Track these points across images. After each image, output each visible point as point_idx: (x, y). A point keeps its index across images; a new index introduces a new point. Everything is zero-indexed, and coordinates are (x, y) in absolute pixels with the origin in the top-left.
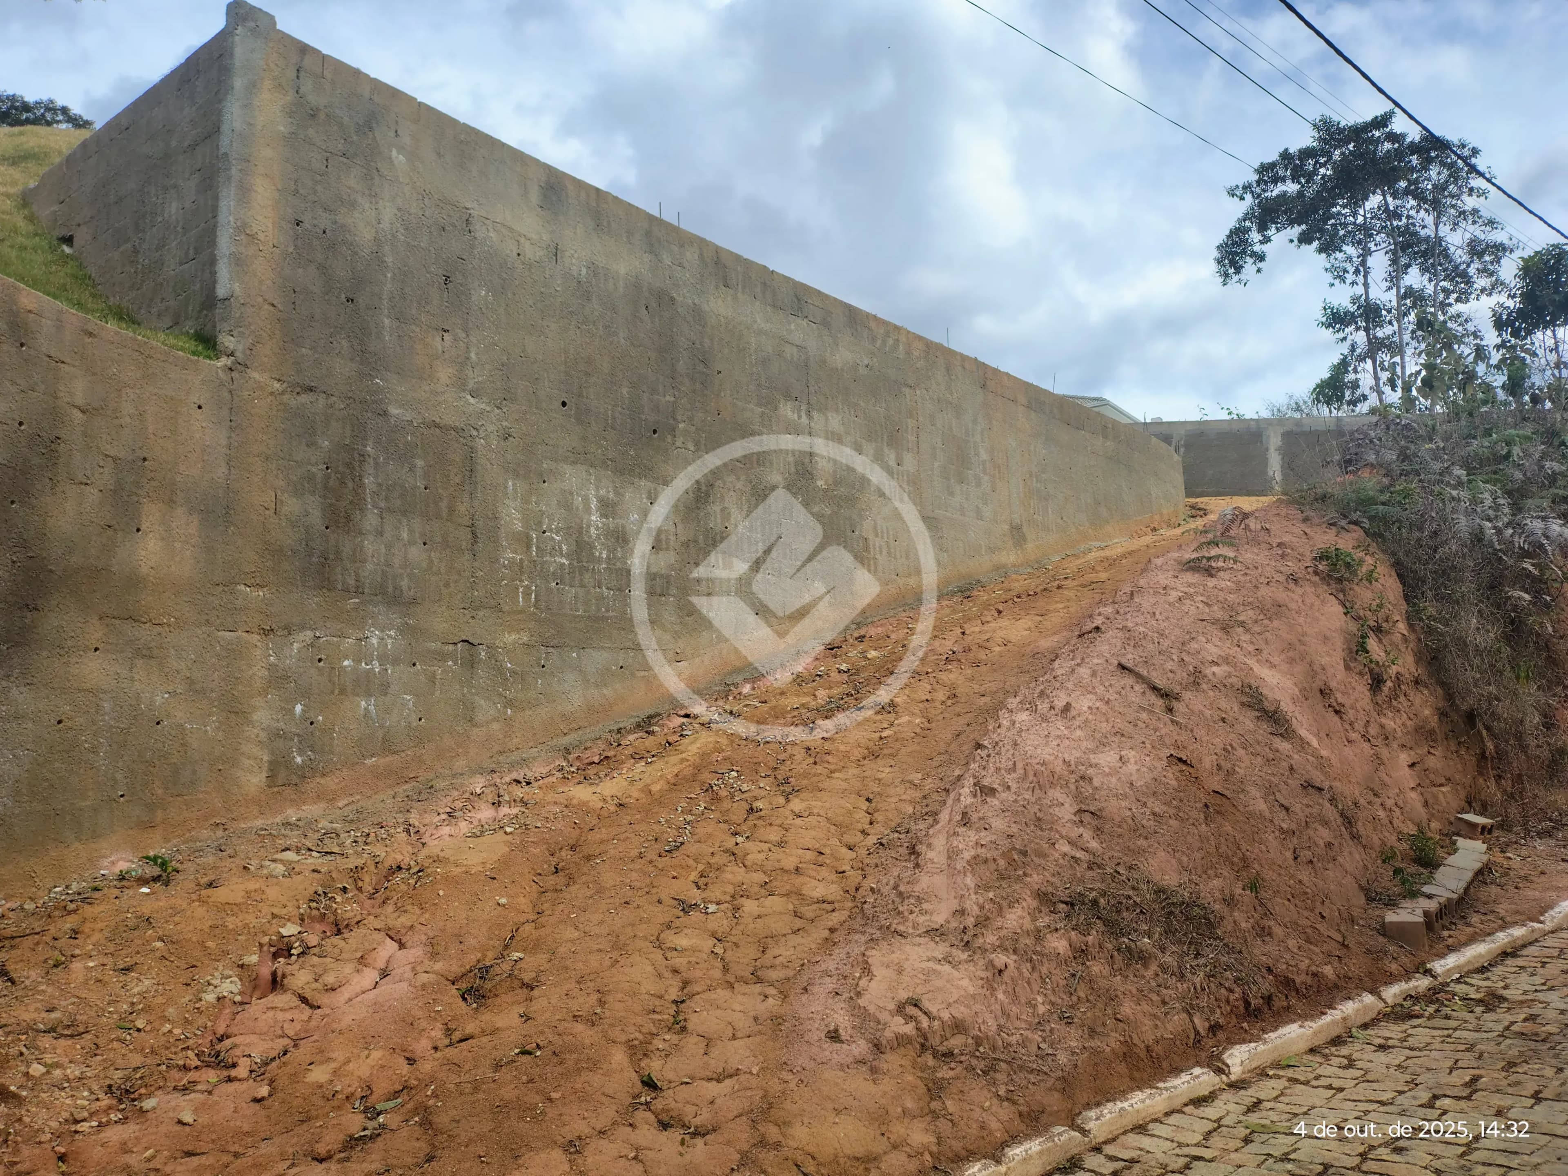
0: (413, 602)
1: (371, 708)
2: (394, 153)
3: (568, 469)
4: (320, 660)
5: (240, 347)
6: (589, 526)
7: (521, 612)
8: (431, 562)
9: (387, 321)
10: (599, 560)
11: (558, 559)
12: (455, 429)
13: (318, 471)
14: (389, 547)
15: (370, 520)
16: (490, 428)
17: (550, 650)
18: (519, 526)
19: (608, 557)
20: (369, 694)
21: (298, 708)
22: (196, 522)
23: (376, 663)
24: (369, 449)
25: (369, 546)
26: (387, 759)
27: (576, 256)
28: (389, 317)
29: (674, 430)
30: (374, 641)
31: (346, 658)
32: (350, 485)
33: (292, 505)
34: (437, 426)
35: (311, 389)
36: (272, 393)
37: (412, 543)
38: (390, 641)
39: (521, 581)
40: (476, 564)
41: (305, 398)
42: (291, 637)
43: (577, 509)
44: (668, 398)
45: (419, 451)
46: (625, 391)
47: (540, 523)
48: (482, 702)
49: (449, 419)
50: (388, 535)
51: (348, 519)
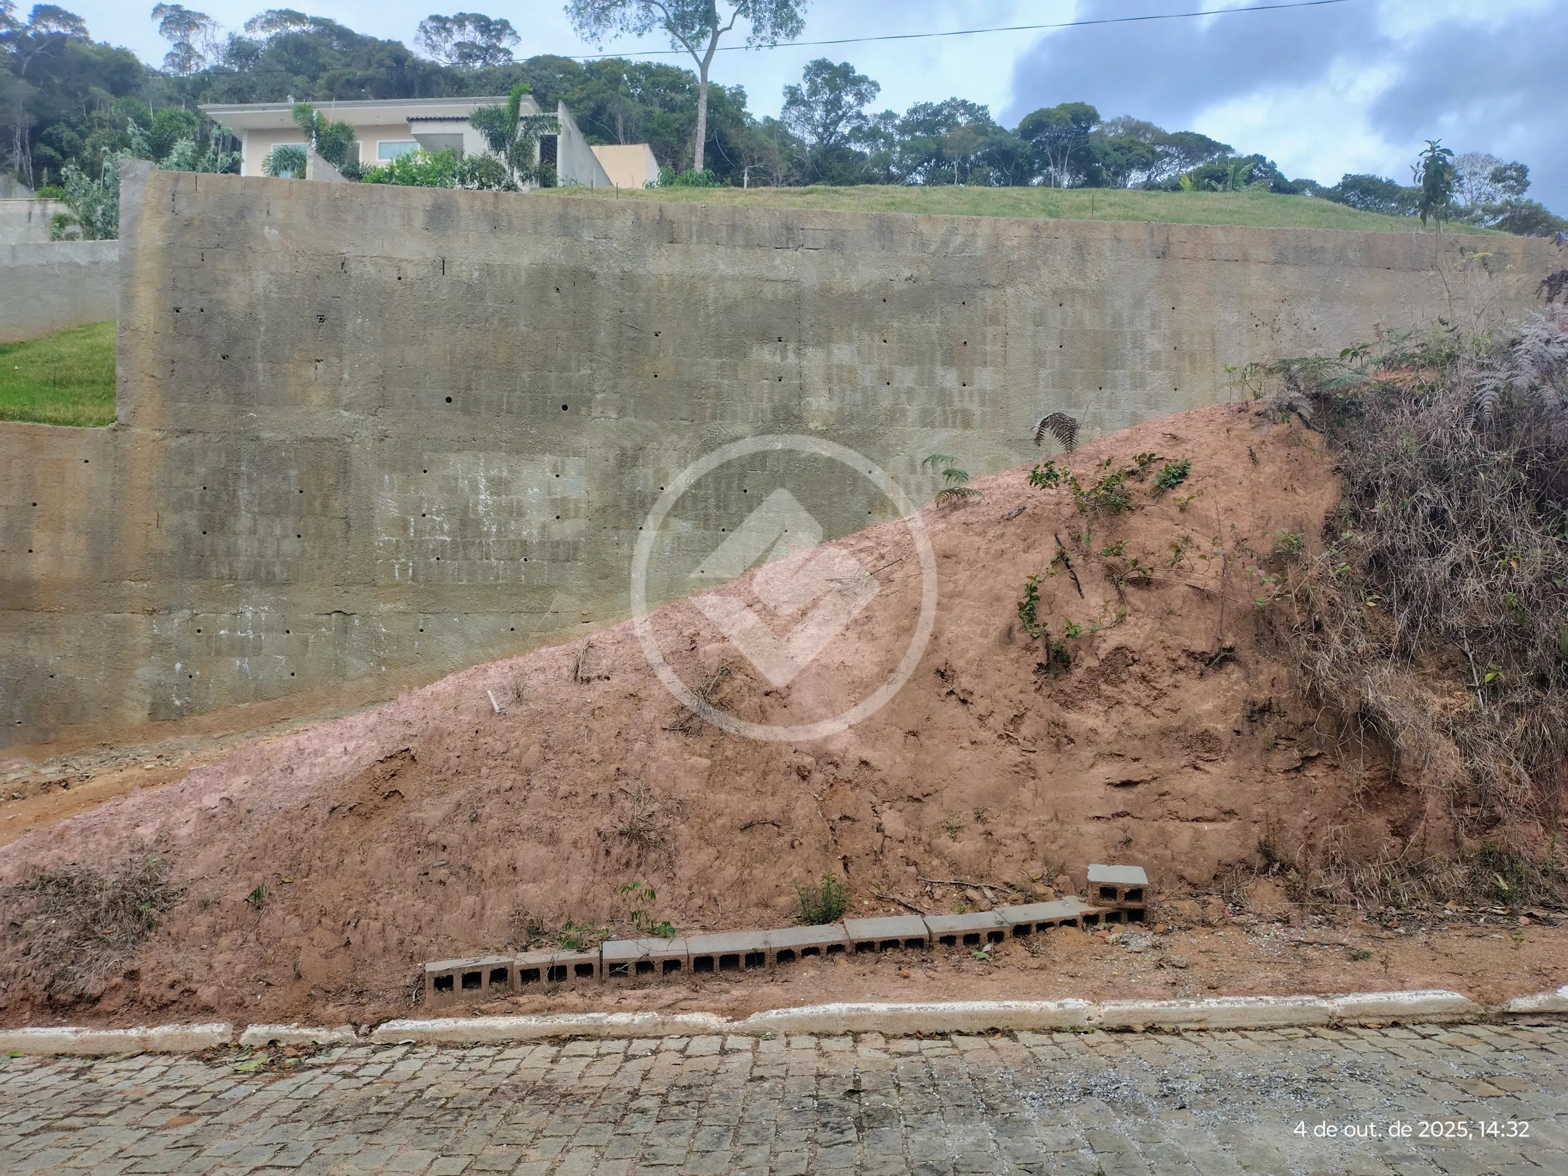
0: (286, 583)
1: (246, 666)
2: (267, 229)
3: (452, 457)
4: (199, 631)
5: (123, 413)
6: (476, 505)
7: (397, 585)
8: (304, 551)
9: (260, 366)
10: (488, 534)
11: (437, 537)
12: (329, 440)
13: (196, 492)
14: (261, 542)
15: (244, 523)
16: (365, 433)
17: (429, 616)
18: (395, 513)
19: (499, 531)
20: (242, 654)
21: (178, 666)
22: (83, 541)
23: (250, 632)
24: (243, 468)
25: (242, 543)
26: (259, 705)
27: (466, 262)
28: (262, 362)
29: (590, 401)
30: (249, 615)
31: (222, 629)
32: (225, 498)
33: (171, 519)
34: (311, 440)
35: (189, 432)
36: (154, 441)
37: (285, 537)
38: (263, 614)
39: (398, 559)
40: (350, 549)
41: (184, 439)
42: (172, 616)
43: (463, 490)
44: (583, 372)
45: (293, 463)
46: (524, 375)
47: (419, 508)
48: (355, 661)
49: (321, 433)
50: (261, 532)
51: (223, 524)
